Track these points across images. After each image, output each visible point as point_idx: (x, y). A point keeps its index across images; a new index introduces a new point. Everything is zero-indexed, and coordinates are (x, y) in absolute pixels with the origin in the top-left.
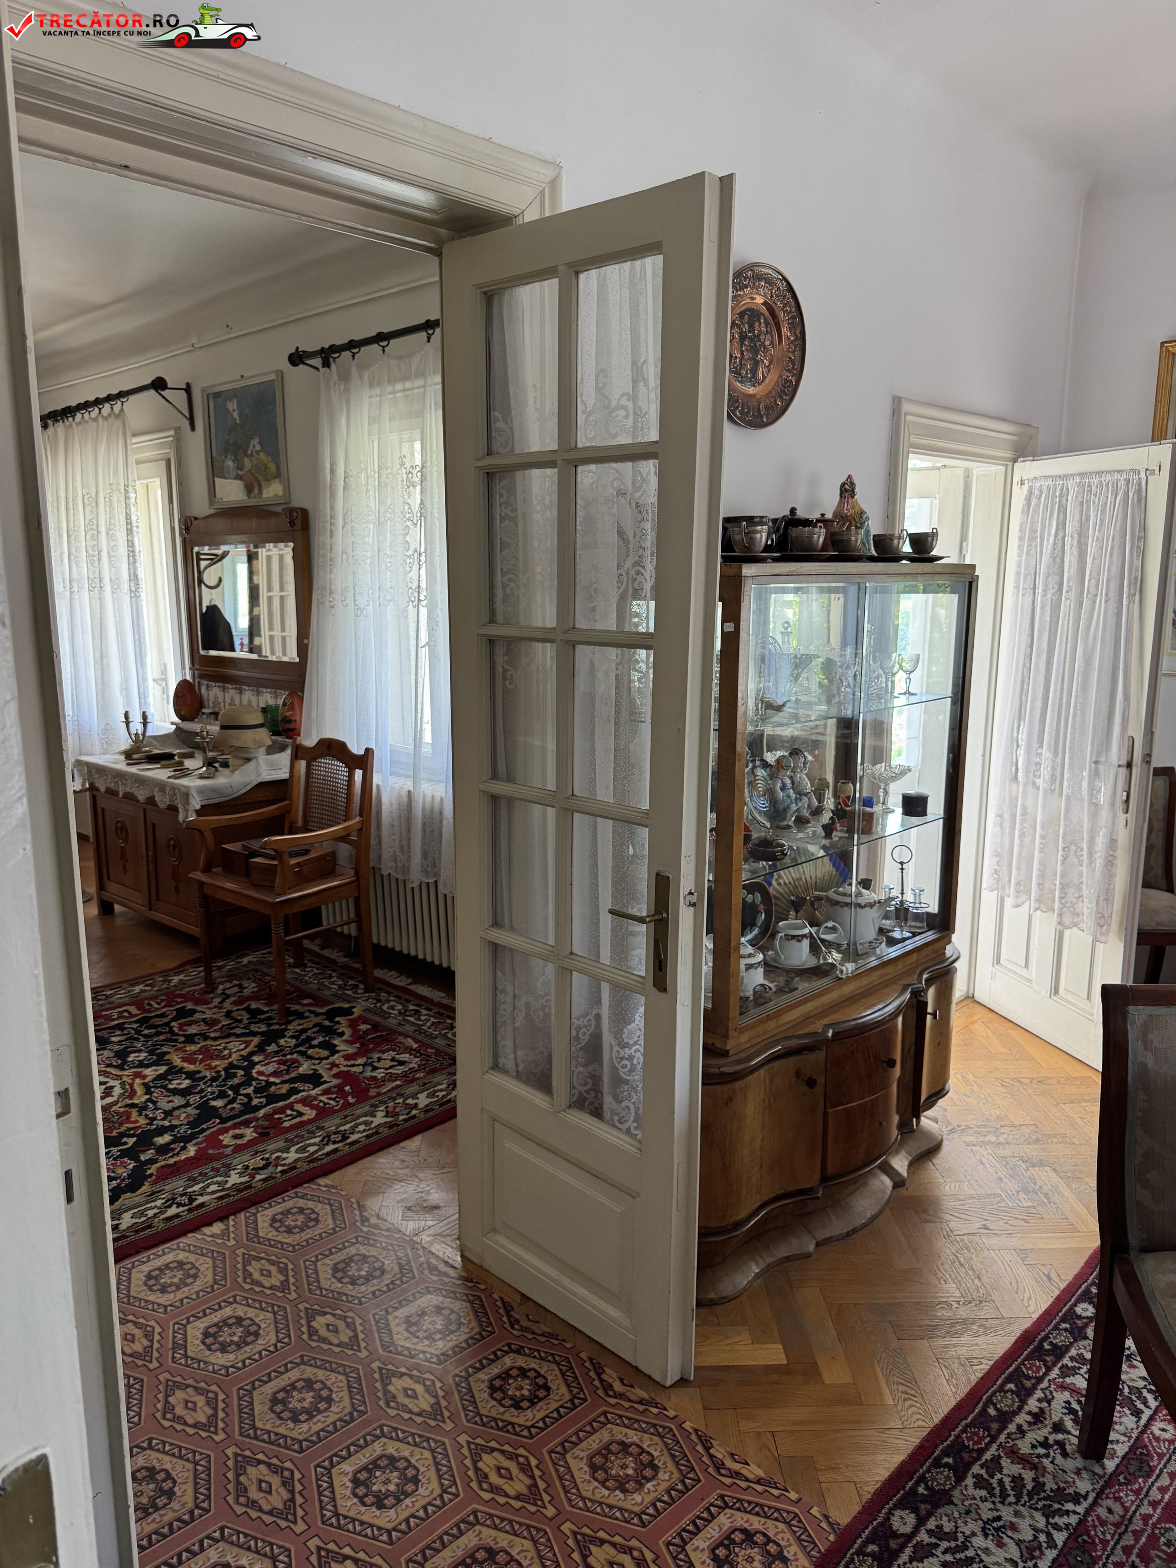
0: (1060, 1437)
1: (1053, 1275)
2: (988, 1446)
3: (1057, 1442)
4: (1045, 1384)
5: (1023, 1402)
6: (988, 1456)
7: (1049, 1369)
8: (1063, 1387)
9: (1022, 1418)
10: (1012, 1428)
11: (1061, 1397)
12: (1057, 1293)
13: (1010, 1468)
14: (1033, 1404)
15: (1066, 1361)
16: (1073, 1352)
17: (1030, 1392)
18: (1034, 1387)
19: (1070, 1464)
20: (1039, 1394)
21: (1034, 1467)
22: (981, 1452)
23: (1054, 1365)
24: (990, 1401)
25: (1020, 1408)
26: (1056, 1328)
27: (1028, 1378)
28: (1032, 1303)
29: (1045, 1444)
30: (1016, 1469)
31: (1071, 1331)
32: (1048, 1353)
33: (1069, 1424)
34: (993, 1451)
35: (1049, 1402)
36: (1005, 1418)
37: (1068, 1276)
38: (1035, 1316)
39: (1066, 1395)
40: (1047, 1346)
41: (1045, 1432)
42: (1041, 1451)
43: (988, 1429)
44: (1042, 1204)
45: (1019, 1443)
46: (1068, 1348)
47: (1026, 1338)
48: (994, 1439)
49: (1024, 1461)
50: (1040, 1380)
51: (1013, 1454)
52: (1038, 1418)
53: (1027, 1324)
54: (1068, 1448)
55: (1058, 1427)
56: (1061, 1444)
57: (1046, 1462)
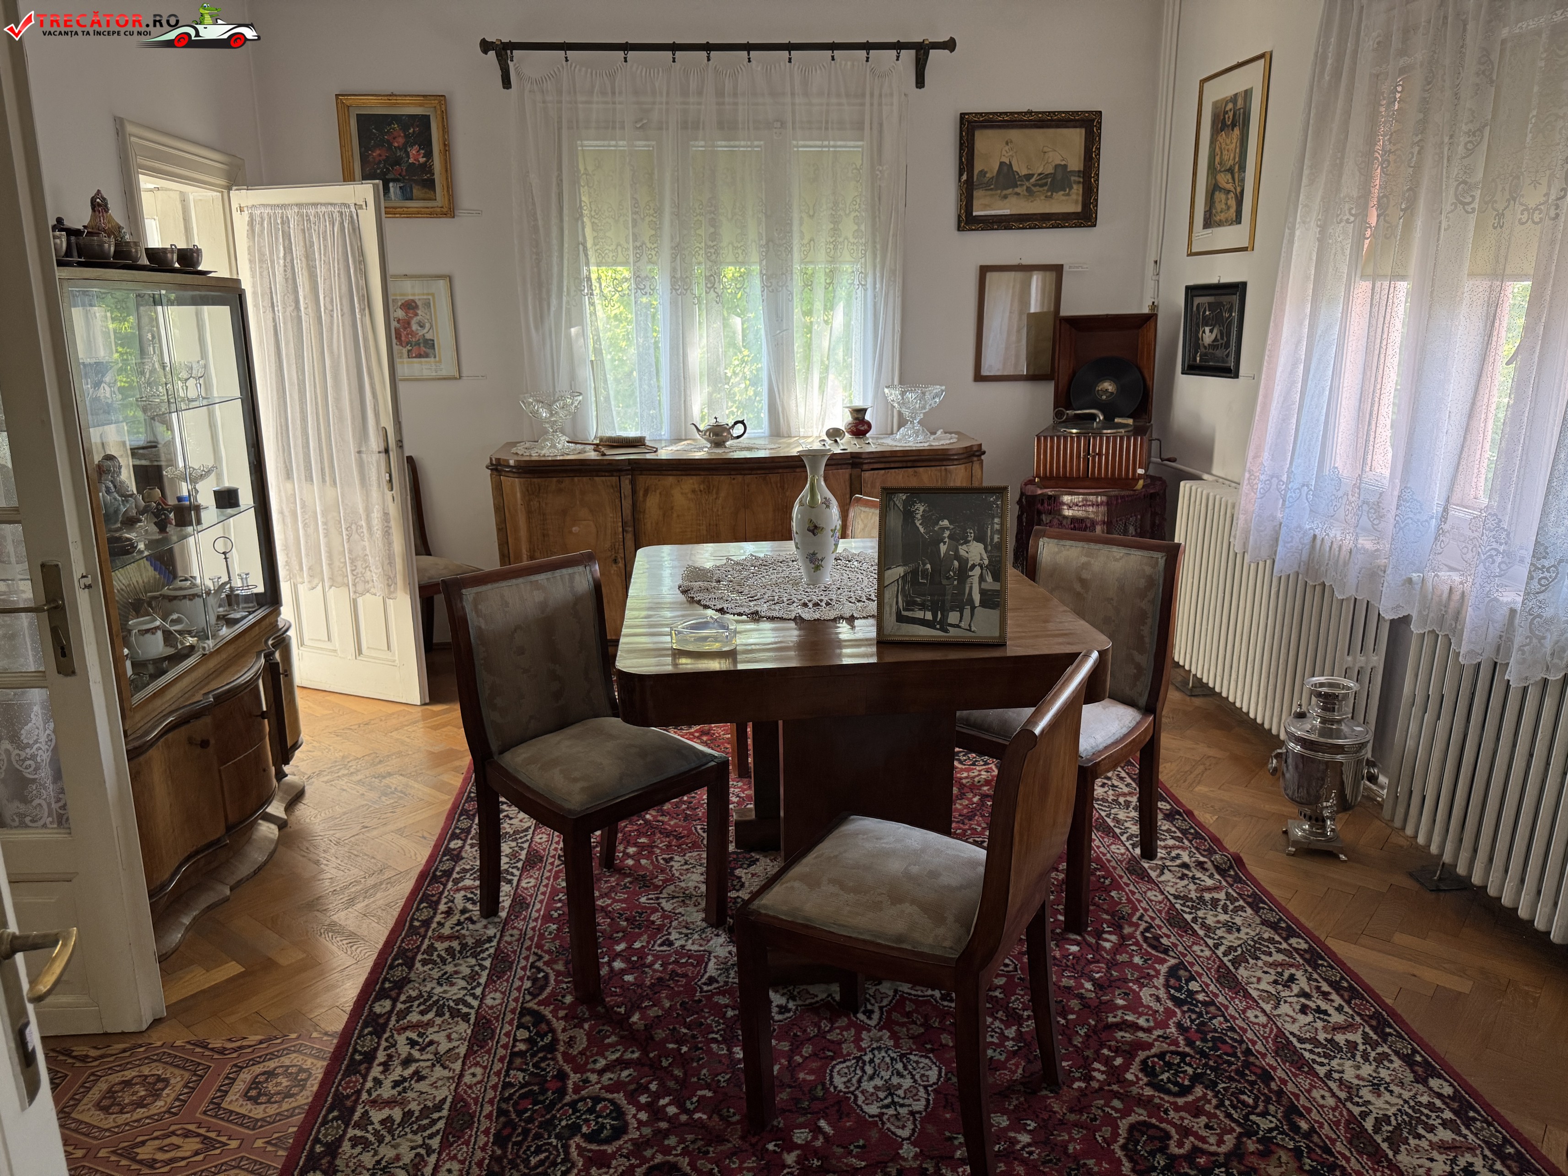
0: (467, 915)
1: (426, 834)
2: (422, 942)
3: (466, 919)
4: (446, 893)
5: (435, 910)
6: (424, 947)
7: (445, 885)
8: (458, 890)
9: (438, 918)
10: (434, 925)
11: (459, 896)
12: (433, 843)
13: (440, 946)
14: (442, 907)
15: (455, 875)
16: (457, 869)
17: (438, 902)
18: (440, 899)
19: (478, 926)
20: (444, 900)
21: (457, 938)
22: (419, 947)
23: (448, 881)
24: (413, 919)
25: (435, 914)
26: (440, 862)
27: (433, 895)
28: (418, 856)
29: (459, 923)
30: (446, 944)
31: (452, 859)
32: (441, 876)
33: (469, 906)
34: (427, 942)
35: (453, 902)
36: (427, 923)
37: (437, 831)
38: (424, 862)
39: (462, 893)
40: (438, 873)
41: (457, 917)
42: (458, 928)
43: (419, 934)
44: (401, 798)
45: (442, 931)
46: (453, 869)
47: (423, 876)
48: (424, 937)
49: (450, 938)
50: (442, 893)
51: (441, 938)
52: (449, 913)
53: (420, 868)
54: (475, 918)
55: (464, 911)
56: (470, 919)
57: (463, 932)
